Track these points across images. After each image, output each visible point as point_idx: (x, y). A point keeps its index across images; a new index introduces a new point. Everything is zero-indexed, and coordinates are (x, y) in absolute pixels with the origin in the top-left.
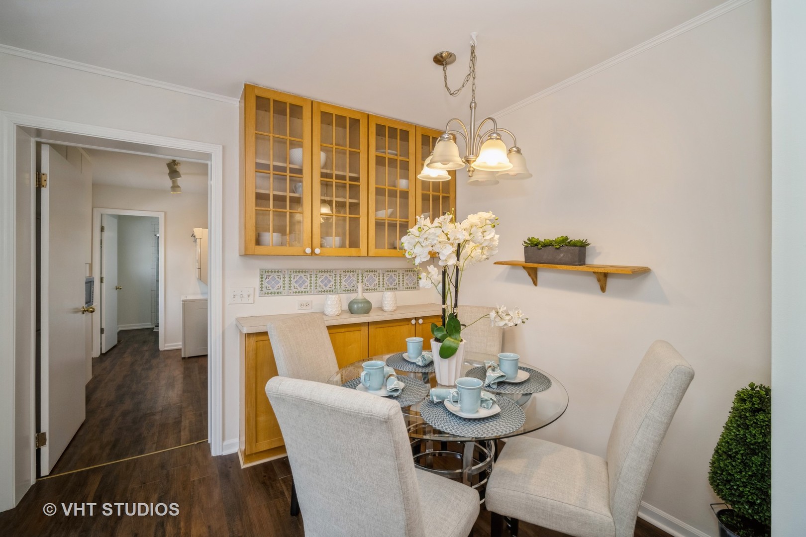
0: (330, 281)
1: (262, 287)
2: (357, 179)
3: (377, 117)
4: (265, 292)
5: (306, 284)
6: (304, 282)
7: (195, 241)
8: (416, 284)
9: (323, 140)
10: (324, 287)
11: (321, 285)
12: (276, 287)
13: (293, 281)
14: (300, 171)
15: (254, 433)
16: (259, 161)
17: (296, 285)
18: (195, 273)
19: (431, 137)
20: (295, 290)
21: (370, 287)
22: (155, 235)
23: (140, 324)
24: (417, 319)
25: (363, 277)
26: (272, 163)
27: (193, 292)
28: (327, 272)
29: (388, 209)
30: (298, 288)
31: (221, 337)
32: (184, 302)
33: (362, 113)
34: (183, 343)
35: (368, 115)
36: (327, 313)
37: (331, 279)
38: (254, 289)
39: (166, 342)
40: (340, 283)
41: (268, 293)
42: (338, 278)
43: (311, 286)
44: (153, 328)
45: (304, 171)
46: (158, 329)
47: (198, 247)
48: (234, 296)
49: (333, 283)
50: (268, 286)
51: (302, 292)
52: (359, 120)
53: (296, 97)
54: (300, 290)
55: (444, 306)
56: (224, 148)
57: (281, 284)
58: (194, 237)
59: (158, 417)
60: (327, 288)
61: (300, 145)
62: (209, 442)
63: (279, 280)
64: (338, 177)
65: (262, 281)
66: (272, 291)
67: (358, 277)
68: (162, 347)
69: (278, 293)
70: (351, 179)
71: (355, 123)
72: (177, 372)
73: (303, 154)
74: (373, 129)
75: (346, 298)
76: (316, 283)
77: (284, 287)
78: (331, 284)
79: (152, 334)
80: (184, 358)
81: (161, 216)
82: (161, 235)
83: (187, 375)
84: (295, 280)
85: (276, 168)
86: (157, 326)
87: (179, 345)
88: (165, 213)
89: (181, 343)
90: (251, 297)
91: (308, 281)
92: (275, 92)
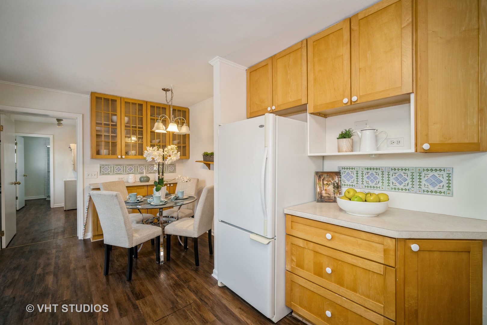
0: (132, 169)
1: (101, 172)
2: (142, 128)
3: (151, 102)
4: (102, 173)
5: (121, 170)
6: (120, 169)
7: (71, 150)
8: (174, 170)
9: (126, 112)
10: (129, 171)
11: (128, 170)
12: (107, 172)
13: (115, 169)
14: (116, 125)
15: (96, 227)
16: (97, 122)
17: (116, 171)
18: (71, 167)
19: (177, 110)
20: (116, 173)
21: (152, 172)
22: (47, 146)
23: (38, 196)
24: (170, 184)
25: (148, 167)
26: (103, 122)
27: (70, 176)
28: (131, 165)
29: (157, 139)
30: (118, 172)
31: (82, 192)
32: (65, 181)
33: (144, 101)
34: (65, 204)
35: (147, 102)
36: (129, 182)
37: (133, 168)
38: (97, 172)
39: (54, 204)
40: (137, 170)
41: (104, 174)
42: (136, 168)
43: (123, 171)
44: (46, 198)
45: (117, 125)
46: (50, 198)
47: (73, 153)
48: (88, 175)
49: (134, 170)
50: (103, 171)
51: (119, 174)
52: (142, 104)
53: (113, 96)
54: (118, 173)
55: (159, 175)
56: (83, 115)
57: (110, 170)
58: (71, 148)
59: (53, 231)
60: (131, 172)
61: (116, 115)
62: (78, 236)
63: (108, 168)
64: (133, 127)
65: (101, 169)
66: (105, 173)
67: (146, 167)
68: (52, 206)
69: (108, 174)
70: (139, 128)
71: (141, 105)
72: (62, 216)
73: (117, 119)
74: (149, 107)
75: (139, 176)
76: (126, 170)
77: (111, 171)
78: (133, 170)
79: (46, 202)
80: (65, 211)
81: (51, 137)
82: (51, 146)
83: (67, 217)
84: (116, 168)
85: (105, 124)
86: (49, 197)
87: (63, 205)
88: (53, 135)
89: (63, 204)
90: (96, 175)
91: (122, 169)
92: (104, 94)
